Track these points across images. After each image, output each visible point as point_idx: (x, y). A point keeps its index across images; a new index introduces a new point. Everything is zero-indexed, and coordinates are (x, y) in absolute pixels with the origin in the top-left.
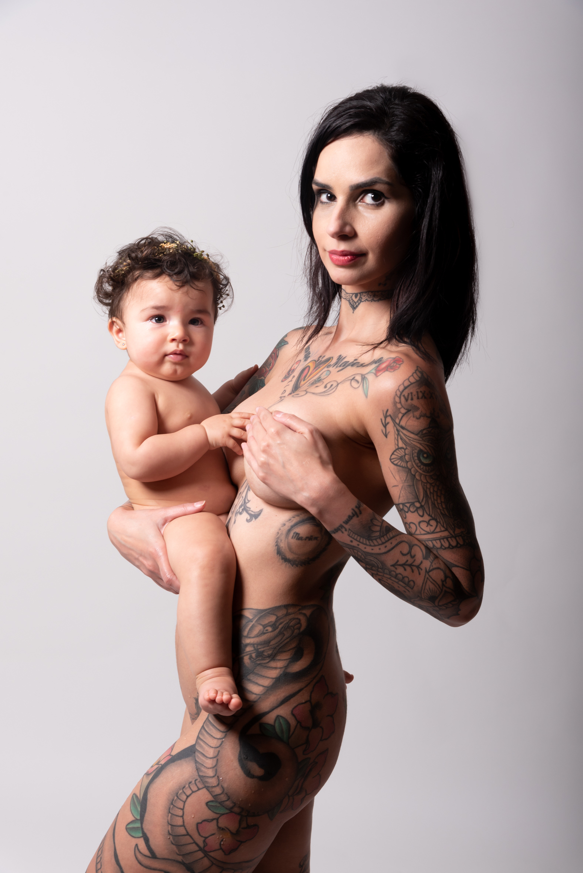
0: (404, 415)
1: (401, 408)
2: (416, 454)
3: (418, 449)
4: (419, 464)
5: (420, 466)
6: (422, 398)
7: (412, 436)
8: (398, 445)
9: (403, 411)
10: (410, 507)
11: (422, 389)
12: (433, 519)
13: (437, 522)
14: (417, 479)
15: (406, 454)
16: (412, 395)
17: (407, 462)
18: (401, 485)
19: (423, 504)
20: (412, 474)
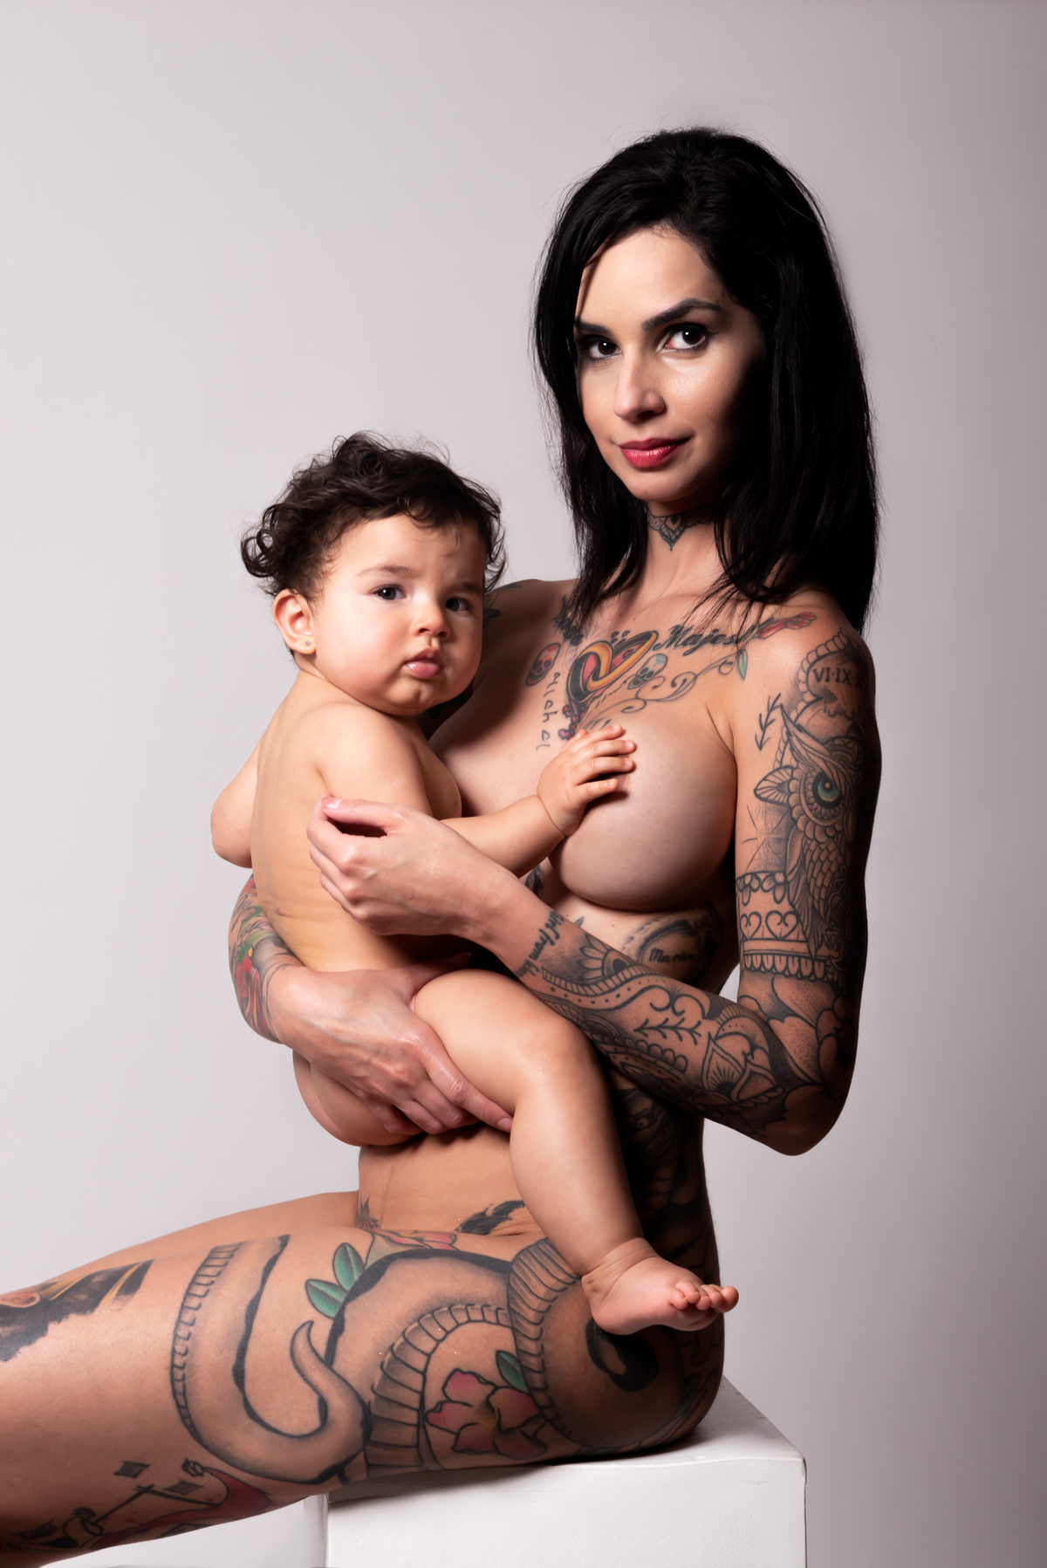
0: (809, 705)
1: (805, 692)
2: (811, 780)
3: (818, 770)
4: (812, 800)
5: (812, 804)
6: (843, 682)
7: (815, 745)
8: (781, 763)
9: (809, 697)
10: (764, 880)
11: (848, 666)
12: (795, 913)
13: (798, 921)
14: (797, 828)
15: (792, 778)
16: (828, 672)
17: (790, 793)
18: (764, 837)
19: (790, 878)
20: (792, 818)
